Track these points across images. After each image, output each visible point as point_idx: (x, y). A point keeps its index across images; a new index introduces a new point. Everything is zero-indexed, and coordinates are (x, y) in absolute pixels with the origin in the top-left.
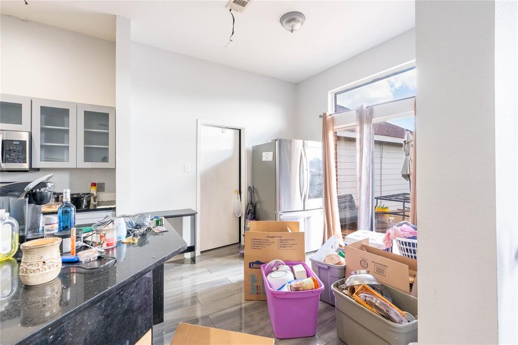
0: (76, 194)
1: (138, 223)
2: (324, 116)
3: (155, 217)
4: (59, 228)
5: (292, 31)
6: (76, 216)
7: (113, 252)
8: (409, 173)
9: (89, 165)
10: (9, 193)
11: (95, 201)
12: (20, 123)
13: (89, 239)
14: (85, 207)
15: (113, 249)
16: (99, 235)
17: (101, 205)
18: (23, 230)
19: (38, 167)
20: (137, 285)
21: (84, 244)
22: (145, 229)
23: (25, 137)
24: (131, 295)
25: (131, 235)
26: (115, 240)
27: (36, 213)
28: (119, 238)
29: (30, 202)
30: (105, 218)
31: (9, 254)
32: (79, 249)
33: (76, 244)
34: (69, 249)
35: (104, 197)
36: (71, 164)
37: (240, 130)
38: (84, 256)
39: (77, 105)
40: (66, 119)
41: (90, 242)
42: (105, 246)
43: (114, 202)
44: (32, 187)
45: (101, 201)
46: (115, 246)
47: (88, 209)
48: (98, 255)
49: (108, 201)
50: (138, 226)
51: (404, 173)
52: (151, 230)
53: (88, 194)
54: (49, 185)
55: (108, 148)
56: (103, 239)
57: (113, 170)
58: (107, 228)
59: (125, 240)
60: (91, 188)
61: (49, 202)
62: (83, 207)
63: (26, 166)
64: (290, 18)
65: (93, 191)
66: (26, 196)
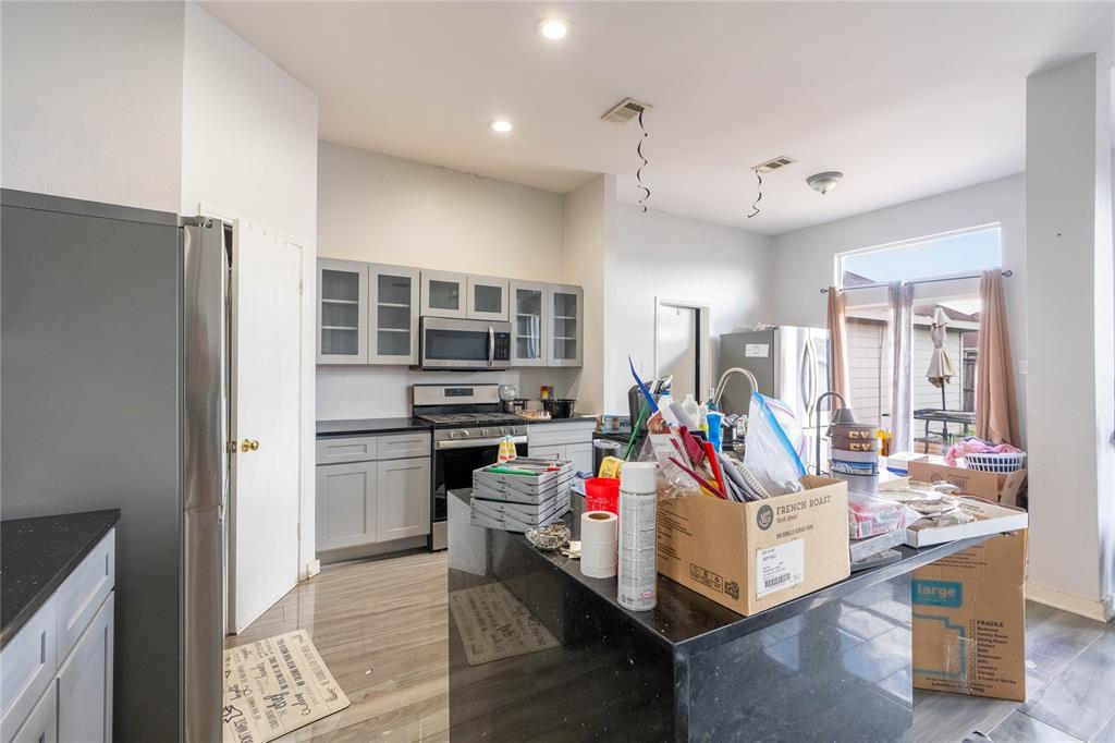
2: (832, 291)
5: (824, 192)
8: (941, 375)
9: (558, 362)
12: (500, 312)
19: (513, 366)
37: (698, 311)
39: (548, 286)
51: (934, 375)
55: (575, 341)
63: (508, 362)
64: (823, 178)
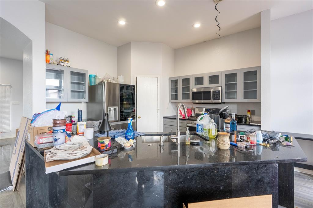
0: (240, 115)
1: (271, 136)
3: (285, 135)
4: (231, 130)
6: (237, 126)
7: (254, 147)
9: (246, 100)
10: (215, 113)
11: (249, 120)
12: (218, 83)
13: (242, 138)
14: (244, 123)
15: (254, 146)
16: (247, 137)
17: (252, 123)
18: (219, 128)
19: (224, 102)
20: (266, 170)
21: (240, 140)
22: (276, 141)
23: (220, 89)
24: (263, 173)
25: (265, 142)
26: (255, 142)
27: (223, 122)
28: (258, 141)
29: (221, 117)
30: (252, 130)
31: (214, 136)
32: (238, 141)
33: (237, 138)
34: (234, 140)
35: (255, 118)
36: (237, 100)
38: (239, 144)
39: (240, 70)
40: (235, 77)
41: (242, 139)
42: (250, 143)
43: (260, 122)
44: (221, 111)
45: (253, 120)
46: (255, 144)
47: (245, 124)
48: (245, 146)
49: (257, 121)
50: (271, 138)
52: (281, 142)
53: (246, 116)
54: (227, 110)
55: (257, 91)
56: (249, 139)
57: (259, 103)
58: (251, 134)
59: (262, 144)
60: (247, 113)
61: (227, 118)
62: (243, 122)
63: (220, 101)
65: (249, 114)
66: (219, 115)
